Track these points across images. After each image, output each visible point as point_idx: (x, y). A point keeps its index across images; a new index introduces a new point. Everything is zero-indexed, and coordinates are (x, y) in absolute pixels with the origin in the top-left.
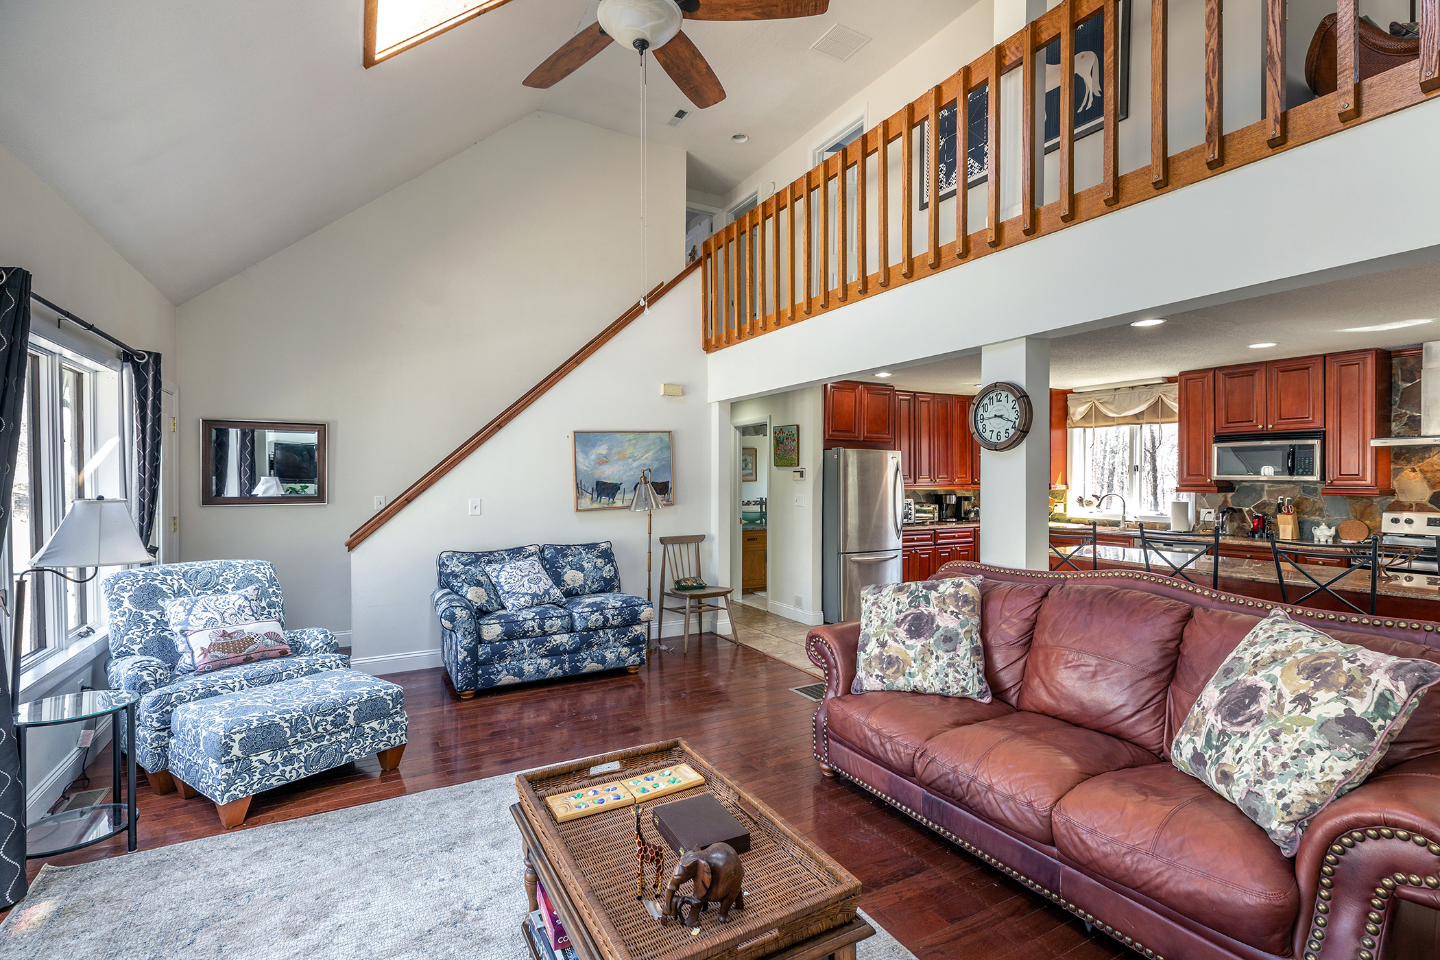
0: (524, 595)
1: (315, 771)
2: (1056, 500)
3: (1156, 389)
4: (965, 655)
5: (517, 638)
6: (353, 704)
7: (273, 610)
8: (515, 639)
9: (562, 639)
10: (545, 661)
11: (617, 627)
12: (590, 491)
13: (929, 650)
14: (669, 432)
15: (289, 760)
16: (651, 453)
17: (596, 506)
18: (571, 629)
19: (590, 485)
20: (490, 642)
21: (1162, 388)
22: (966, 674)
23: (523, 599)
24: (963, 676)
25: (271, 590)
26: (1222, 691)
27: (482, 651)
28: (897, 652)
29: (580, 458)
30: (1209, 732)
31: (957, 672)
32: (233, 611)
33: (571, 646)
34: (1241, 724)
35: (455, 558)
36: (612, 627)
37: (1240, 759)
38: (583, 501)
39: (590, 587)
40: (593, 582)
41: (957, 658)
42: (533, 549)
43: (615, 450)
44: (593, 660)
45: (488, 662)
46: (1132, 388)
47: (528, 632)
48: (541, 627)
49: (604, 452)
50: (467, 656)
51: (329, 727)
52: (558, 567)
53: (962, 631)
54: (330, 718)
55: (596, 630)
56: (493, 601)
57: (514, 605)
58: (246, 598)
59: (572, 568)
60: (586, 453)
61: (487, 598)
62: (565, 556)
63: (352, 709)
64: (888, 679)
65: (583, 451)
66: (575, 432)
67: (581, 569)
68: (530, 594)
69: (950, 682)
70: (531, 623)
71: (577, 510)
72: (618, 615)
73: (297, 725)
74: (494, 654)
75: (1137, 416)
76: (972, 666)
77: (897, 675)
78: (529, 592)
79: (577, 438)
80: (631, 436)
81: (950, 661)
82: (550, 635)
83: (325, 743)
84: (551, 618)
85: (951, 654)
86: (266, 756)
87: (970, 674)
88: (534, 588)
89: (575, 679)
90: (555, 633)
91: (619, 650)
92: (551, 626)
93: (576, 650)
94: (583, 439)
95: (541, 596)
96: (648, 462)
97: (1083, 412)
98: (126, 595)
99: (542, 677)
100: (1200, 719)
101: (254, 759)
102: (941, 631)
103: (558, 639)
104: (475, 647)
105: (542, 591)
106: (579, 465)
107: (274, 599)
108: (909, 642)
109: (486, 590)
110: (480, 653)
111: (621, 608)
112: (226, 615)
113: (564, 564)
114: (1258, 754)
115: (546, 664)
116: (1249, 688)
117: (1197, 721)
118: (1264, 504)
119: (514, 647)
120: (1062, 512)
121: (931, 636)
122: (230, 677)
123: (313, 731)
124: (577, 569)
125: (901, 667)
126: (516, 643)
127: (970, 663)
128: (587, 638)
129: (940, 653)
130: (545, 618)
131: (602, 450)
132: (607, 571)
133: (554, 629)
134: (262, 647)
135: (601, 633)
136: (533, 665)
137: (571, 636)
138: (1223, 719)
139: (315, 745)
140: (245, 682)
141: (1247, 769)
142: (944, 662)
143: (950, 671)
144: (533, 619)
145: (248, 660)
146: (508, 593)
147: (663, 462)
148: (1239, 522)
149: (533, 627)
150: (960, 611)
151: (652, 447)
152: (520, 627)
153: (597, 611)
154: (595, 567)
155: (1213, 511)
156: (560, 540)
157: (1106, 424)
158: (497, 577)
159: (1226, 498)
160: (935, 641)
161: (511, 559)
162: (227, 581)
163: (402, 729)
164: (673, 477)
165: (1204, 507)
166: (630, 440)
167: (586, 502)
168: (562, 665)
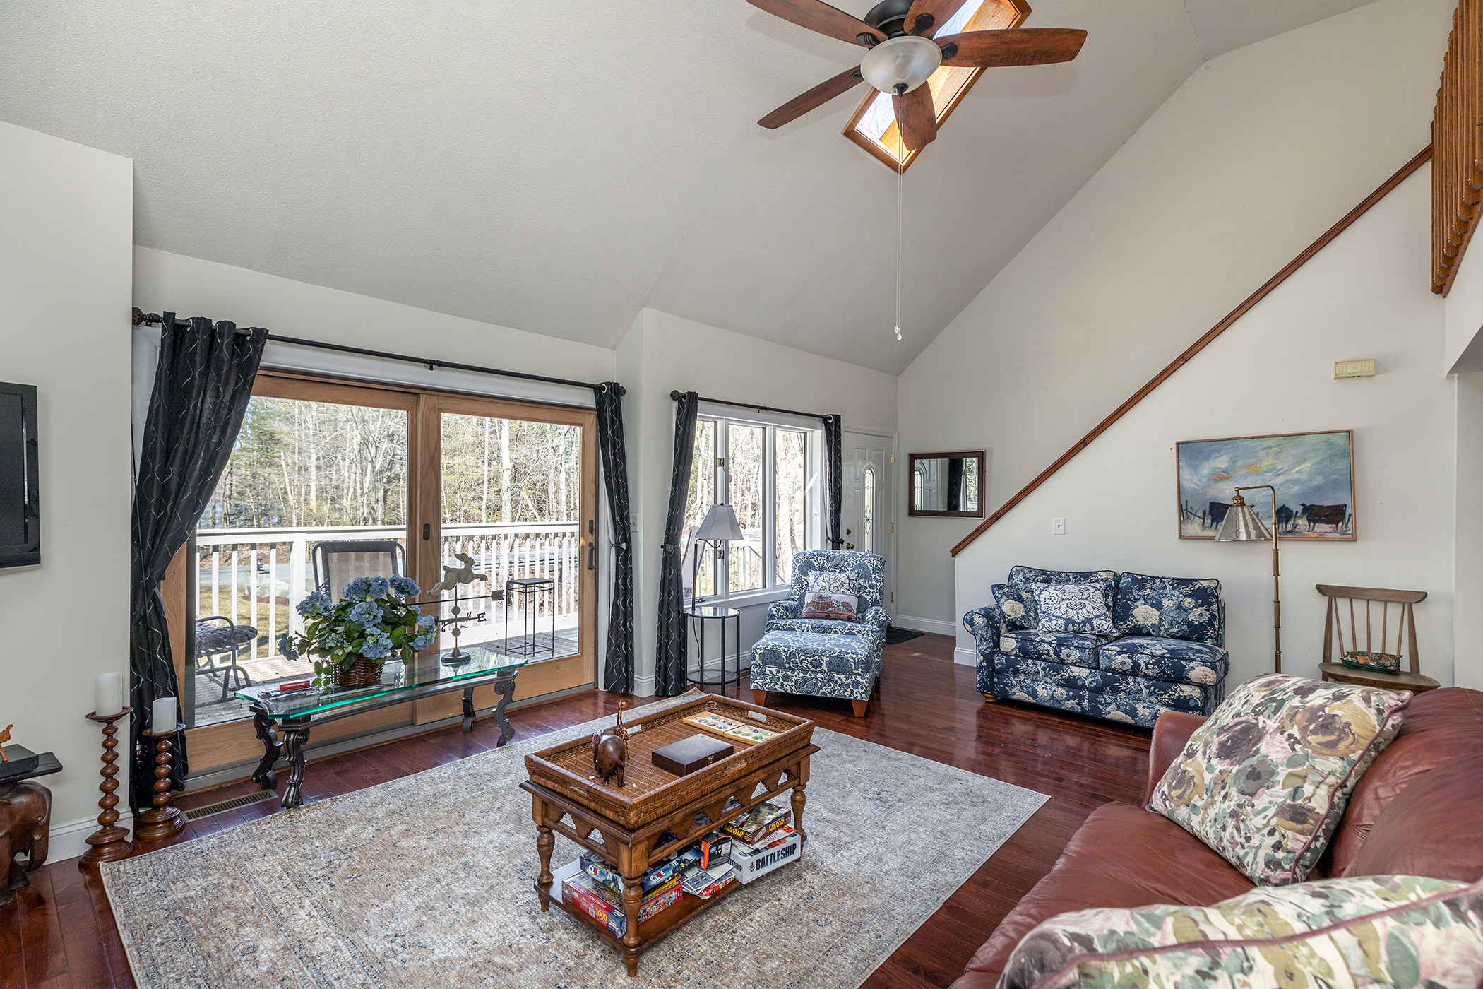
0: (1058, 618)
1: (802, 692)
4: (1265, 809)
5: (1032, 658)
6: (825, 655)
7: (872, 590)
8: (1029, 658)
9: (1082, 673)
10: (1061, 690)
11: (1154, 678)
12: (1200, 514)
13: (1223, 782)
14: (1348, 431)
15: (786, 678)
16: (1308, 464)
17: (1208, 533)
18: (1094, 666)
19: (1201, 507)
20: (1006, 654)
22: (1248, 839)
23: (1055, 622)
24: (1243, 840)
25: (873, 576)
27: (999, 661)
28: (1196, 770)
29: (1186, 474)
31: (1238, 829)
32: (837, 584)
33: (1091, 683)
35: (1022, 573)
36: (1145, 676)
38: (1189, 526)
39: (1166, 630)
40: (1171, 624)
41: (1249, 809)
42: (1104, 575)
43: (1240, 463)
44: (1119, 707)
45: (1002, 672)
47: (1043, 654)
48: (1057, 653)
49: (1224, 465)
50: (983, 661)
51: (809, 665)
52: (1130, 599)
53: (1282, 772)
54: (810, 660)
55: (1125, 674)
56: (1031, 618)
57: (1044, 625)
58: (848, 577)
59: (1146, 603)
60: (1195, 468)
61: (1024, 614)
62: (1142, 588)
63: (825, 659)
64: (1171, 802)
65: (1190, 466)
66: (1178, 443)
67: (1158, 606)
68: (1064, 619)
69: (1225, 840)
70: (1046, 646)
71: (1181, 536)
72: (1154, 664)
73: (790, 656)
74: (1008, 666)
76: (1266, 831)
77: (1180, 801)
78: (1064, 616)
79: (1181, 450)
80: (1270, 442)
81: (1237, 809)
82: (1068, 664)
83: (808, 675)
84: (1069, 646)
85: (1244, 799)
86: (773, 670)
87: (1255, 841)
88: (1072, 614)
89: (1092, 722)
90: (1074, 664)
91: (1157, 707)
92: (1069, 655)
93: (1097, 690)
94: (1188, 451)
95: (1079, 624)
96: (1304, 477)
98: (798, 565)
99: (1057, 706)
101: (767, 669)
102: (1253, 761)
103: (1076, 671)
104: (992, 654)
105: (1081, 618)
106: (1185, 483)
107: (874, 582)
108: (1214, 761)
109: (1025, 606)
110: (996, 662)
111: (1162, 657)
112: (832, 586)
113: (1137, 597)
115: (1061, 694)
119: (1028, 666)
121: (1239, 763)
122: (805, 623)
123: (799, 665)
124: (1152, 605)
125: (1188, 792)
126: (1030, 662)
127: (1265, 826)
128: (1110, 681)
129: (1233, 791)
130: (1063, 645)
131: (1222, 462)
132: (1198, 615)
133: (1072, 659)
134: (837, 611)
135: (1131, 680)
136: (1047, 691)
137: (1091, 672)
139: (801, 675)
140: (810, 628)
142: (1229, 807)
143: (1231, 823)
144: (1050, 643)
145: (828, 617)
146: (1044, 613)
147: (1334, 477)
149: (1048, 651)
150: (1303, 737)
151: (1312, 455)
152: (1035, 648)
153: (1126, 653)
154: (1179, 607)
156: (1142, 568)
158: (1039, 595)
160: (1238, 771)
161: (1076, 582)
162: (849, 565)
163: (862, 689)
164: (1353, 499)
166: (1269, 447)
167: (1194, 528)
168: (1079, 701)
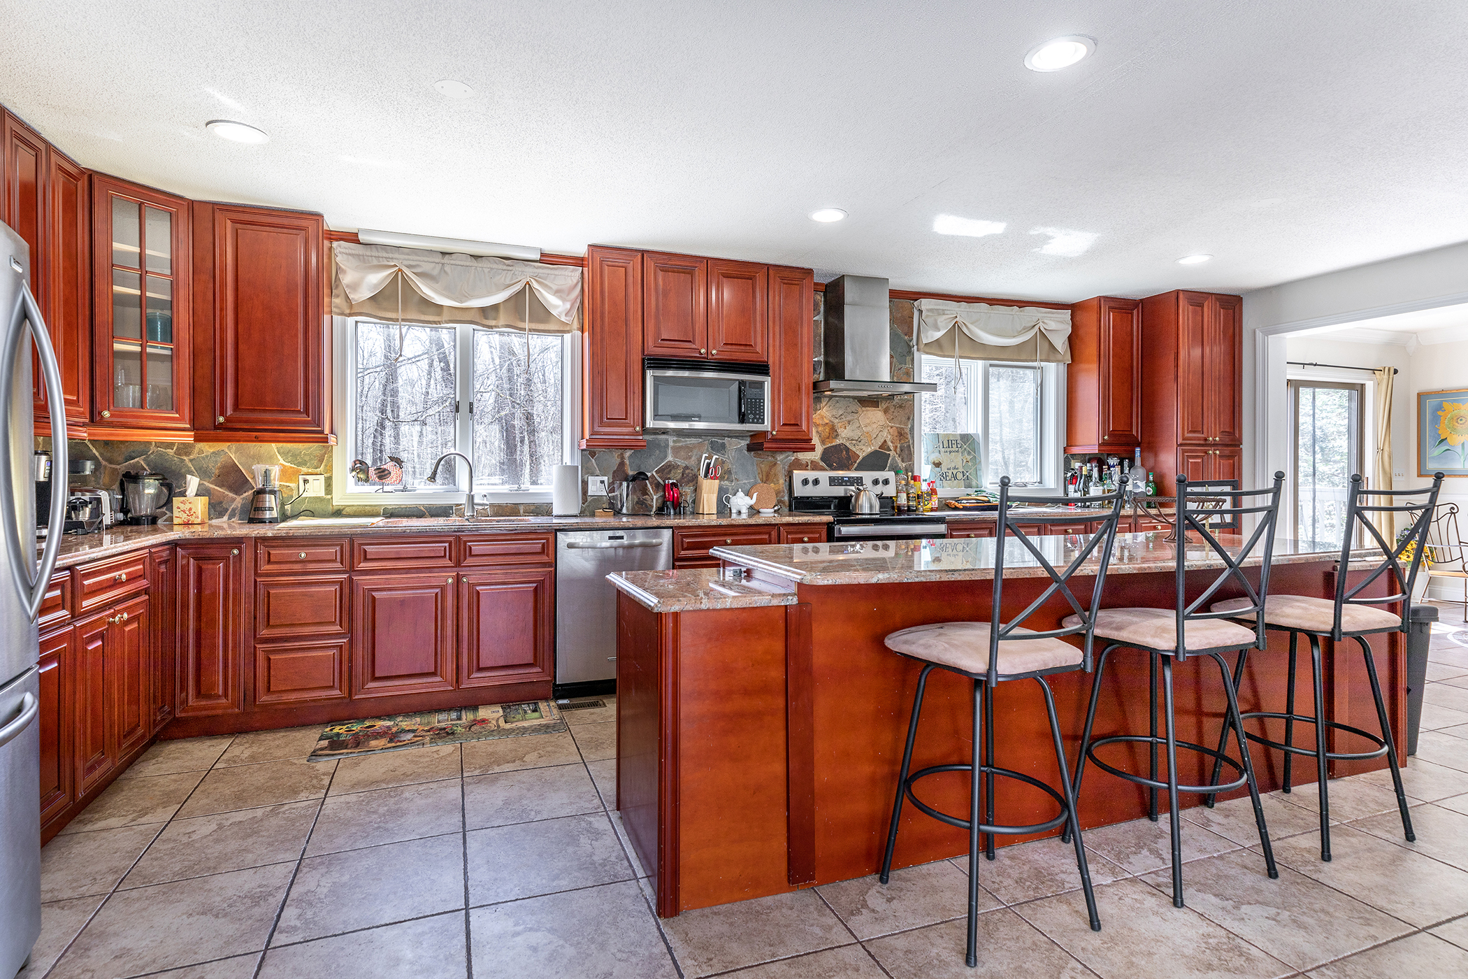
2: (304, 470)
3: (519, 268)
21: (529, 270)
46: (476, 257)
75: (484, 311)
97: (376, 286)
118: (669, 468)
120: (322, 493)
148: (639, 494)
155: (605, 479)
157: (423, 318)
159: (623, 458)
165: (593, 474)
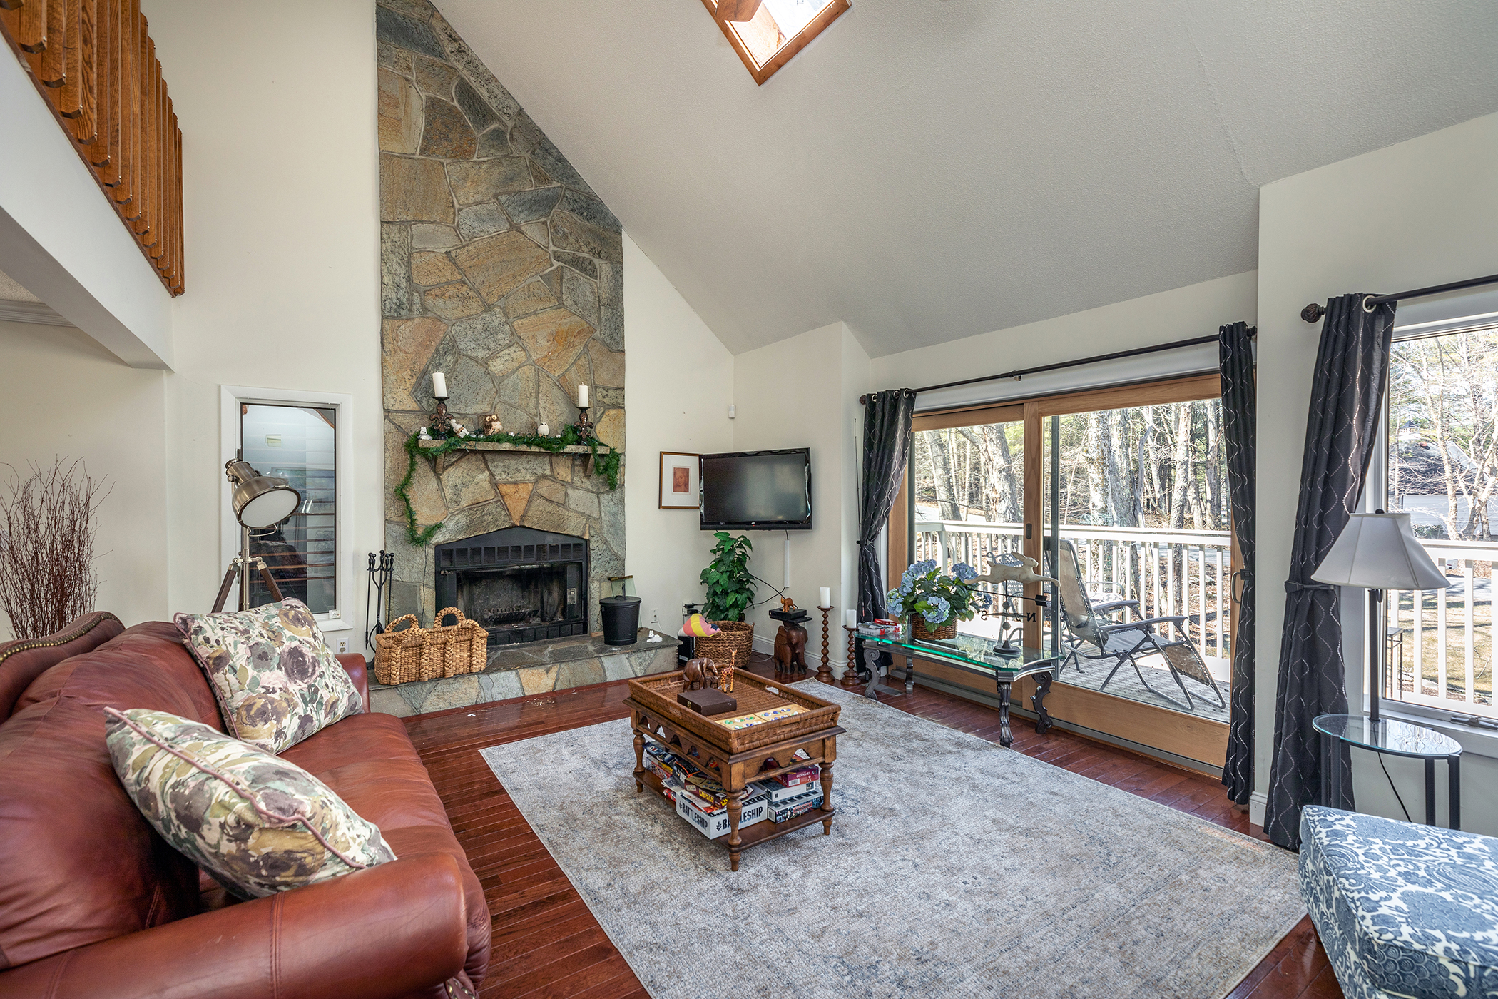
26: (279, 668)
30: (302, 695)
34: (314, 671)
37: (332, 688)
100: (288, 697)
114: (334, 677)
116: (290, 652)
117: (287, 700)
138: (302, 680)
141: (339, 689)
